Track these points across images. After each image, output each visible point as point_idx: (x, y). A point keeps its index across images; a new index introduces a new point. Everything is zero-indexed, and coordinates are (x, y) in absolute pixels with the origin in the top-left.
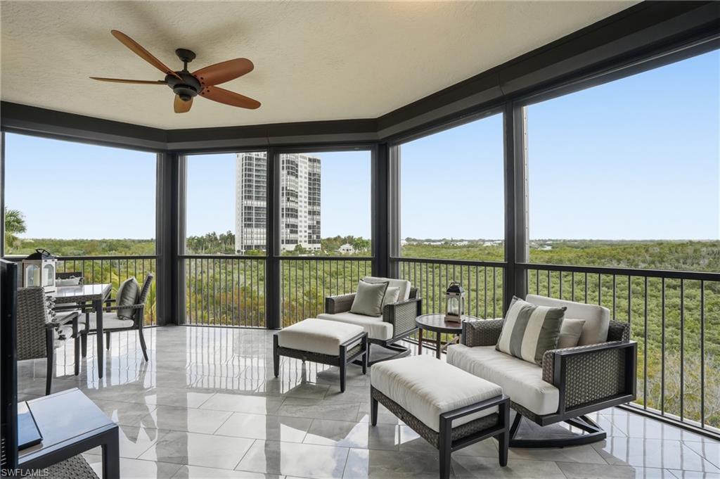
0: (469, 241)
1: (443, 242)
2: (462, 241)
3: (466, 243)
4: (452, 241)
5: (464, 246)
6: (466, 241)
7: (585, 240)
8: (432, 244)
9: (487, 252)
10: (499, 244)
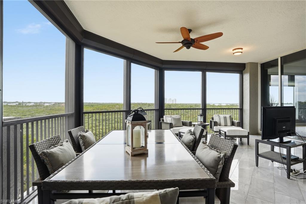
0: (34, 103)
1: (17, 104)
2: (30, 103)
4: (23, 102)
7: (90, 103)
8: (9, 104)
9: (49, 108)
10: (53, 104)
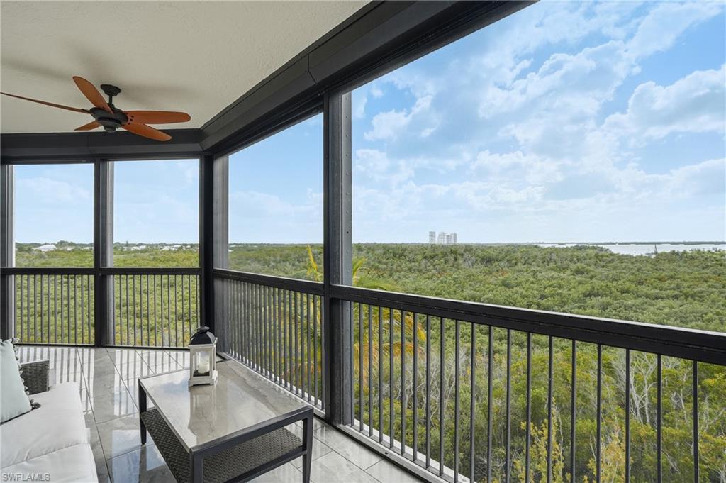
3: (144, 247)
5: (142, 251)
6: (145, 245)
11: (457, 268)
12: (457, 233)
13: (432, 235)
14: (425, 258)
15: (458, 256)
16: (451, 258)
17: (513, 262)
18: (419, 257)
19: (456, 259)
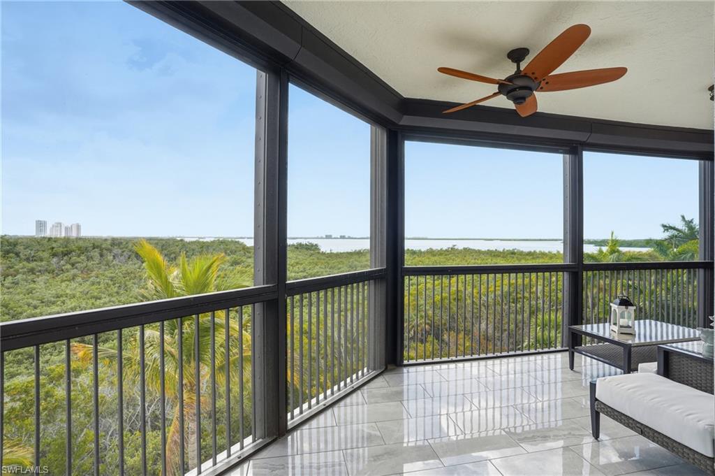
11: (107, 264)
12: (81, 224)
13: (41, 225)
14: (54, 255)
15: (105, 252)
16: (96, 253)
17: (173, 256)
18: (46, 255)
19: (101, 255)
